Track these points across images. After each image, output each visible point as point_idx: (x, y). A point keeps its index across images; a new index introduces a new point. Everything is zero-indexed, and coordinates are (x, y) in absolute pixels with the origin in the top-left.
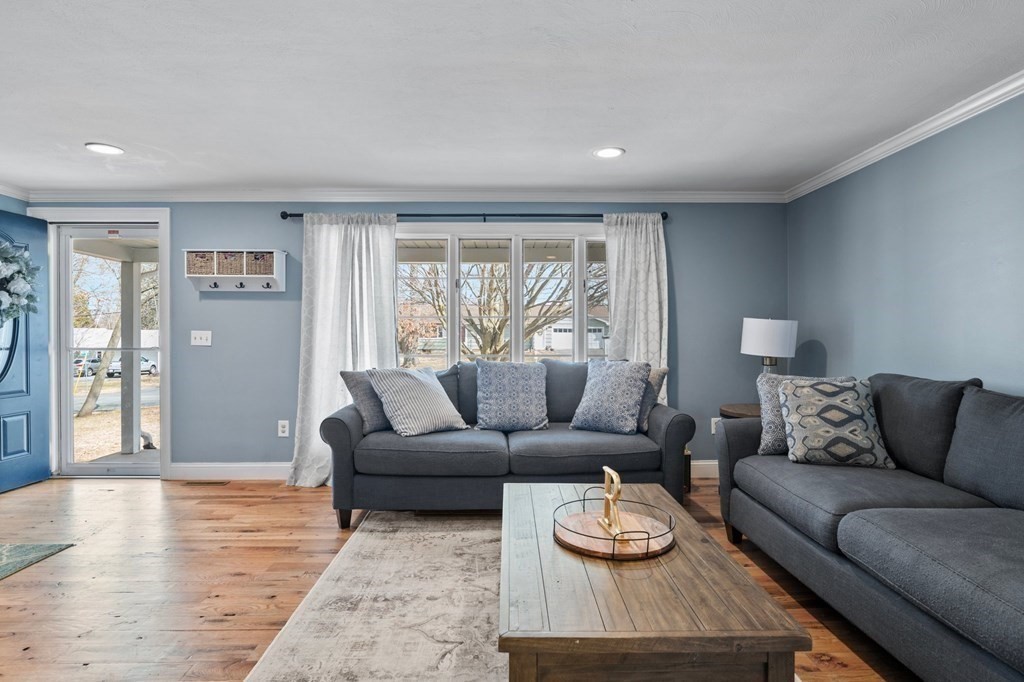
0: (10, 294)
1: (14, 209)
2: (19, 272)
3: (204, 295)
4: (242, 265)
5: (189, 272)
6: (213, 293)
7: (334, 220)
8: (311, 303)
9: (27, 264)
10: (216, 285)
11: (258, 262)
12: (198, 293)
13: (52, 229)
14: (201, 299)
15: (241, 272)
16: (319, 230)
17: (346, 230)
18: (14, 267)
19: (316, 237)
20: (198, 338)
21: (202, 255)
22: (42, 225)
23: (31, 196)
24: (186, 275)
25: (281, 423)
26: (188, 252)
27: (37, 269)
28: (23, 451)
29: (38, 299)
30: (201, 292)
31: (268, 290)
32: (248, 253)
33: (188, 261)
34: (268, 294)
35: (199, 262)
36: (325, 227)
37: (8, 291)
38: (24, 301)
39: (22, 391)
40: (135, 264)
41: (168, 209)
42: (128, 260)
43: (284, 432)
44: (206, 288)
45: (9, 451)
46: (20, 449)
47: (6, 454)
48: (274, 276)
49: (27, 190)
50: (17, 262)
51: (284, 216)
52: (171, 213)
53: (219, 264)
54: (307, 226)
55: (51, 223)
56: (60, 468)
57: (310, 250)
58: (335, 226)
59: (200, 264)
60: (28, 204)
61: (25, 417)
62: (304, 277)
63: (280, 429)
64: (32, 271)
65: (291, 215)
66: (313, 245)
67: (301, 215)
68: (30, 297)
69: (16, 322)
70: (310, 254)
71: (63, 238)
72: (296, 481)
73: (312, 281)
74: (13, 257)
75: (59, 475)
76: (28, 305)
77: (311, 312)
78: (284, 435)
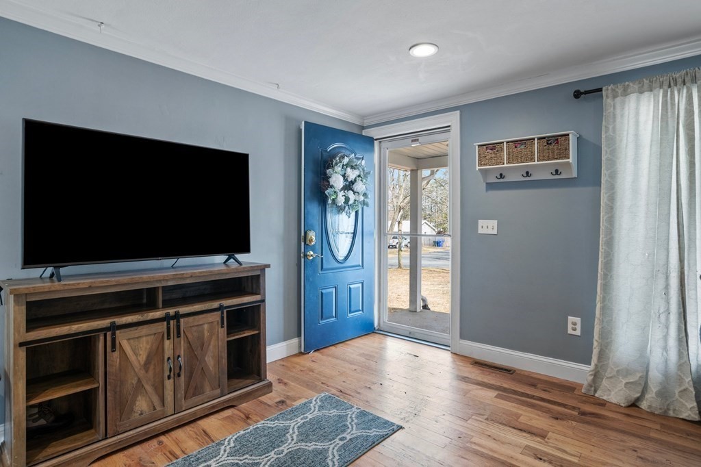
0: (354, 193)
1: (356, 131)
2: (359, 176)
3: (490, 186)
4: (533, 152)
5: (480, 165)
6: (499, 183)
7: (646, 86)
8: (612, 188)
9: (363, 169)
10: (501, 176)
11: (551, 147)
12: (485, 184)
13: (376, 143)
14: (487, 190)
15: (532, 160)
16: (623, 103)
17: (665, 96)
18: (356, 173)
19: (618, 111)
20: (485, 227)
21: (492, 147)
22: (371, 140)
23: (365, 121)
24: (478, 168)
25: (571, 319)
26: (479, 146)
27: (369, 173)
28: (359, 311)
29: (369, 196)
30: (487, 183)
31: (557, 177)
32: (539, 139)
33: (479, 154)
34: (557, 181)
35: (489, 152)
36: (633, 98)
37: (353, 191)
38: (362, 198)
39: (359, 266)
40: (419, 171)
41: (458, 112)
42: (415, 168)
43: (575, 330)
44: (493, 180)
45: (352, 310)
46: (357, 309)
47: (351, 312)
48: (570, 160)
49: (363, 117)
50: (358, 168)
51: (577, 94)
52: (461, 115)
53: (509, 153)
54: (608, 101)
55: (376, 140)
56: (379, 324)
57: (611, 127)
58: (647, 94)
59: (490, 156)
60: (363, 128)
61: (360, 285)
62: (604, 158)
63: (570, 326)
64: (366, 174)
65: (586, 93)
66: (614, 121)
67: (600, 90)
68: (365, 195)
69: (357, 213)
70: (610, 132)
71: (382, 150)
72: (595, 391)
73: (612, 163)
74: (356, 165)
75: (378, 330)
76: (364, 201)
77: (612, 199)
78: (574, 333)
